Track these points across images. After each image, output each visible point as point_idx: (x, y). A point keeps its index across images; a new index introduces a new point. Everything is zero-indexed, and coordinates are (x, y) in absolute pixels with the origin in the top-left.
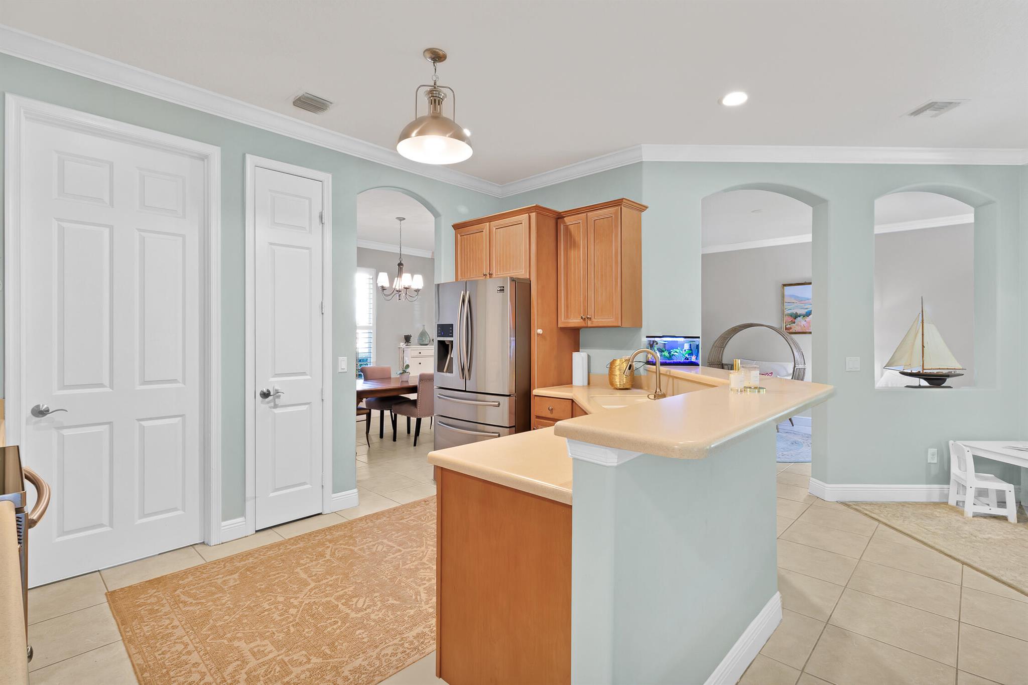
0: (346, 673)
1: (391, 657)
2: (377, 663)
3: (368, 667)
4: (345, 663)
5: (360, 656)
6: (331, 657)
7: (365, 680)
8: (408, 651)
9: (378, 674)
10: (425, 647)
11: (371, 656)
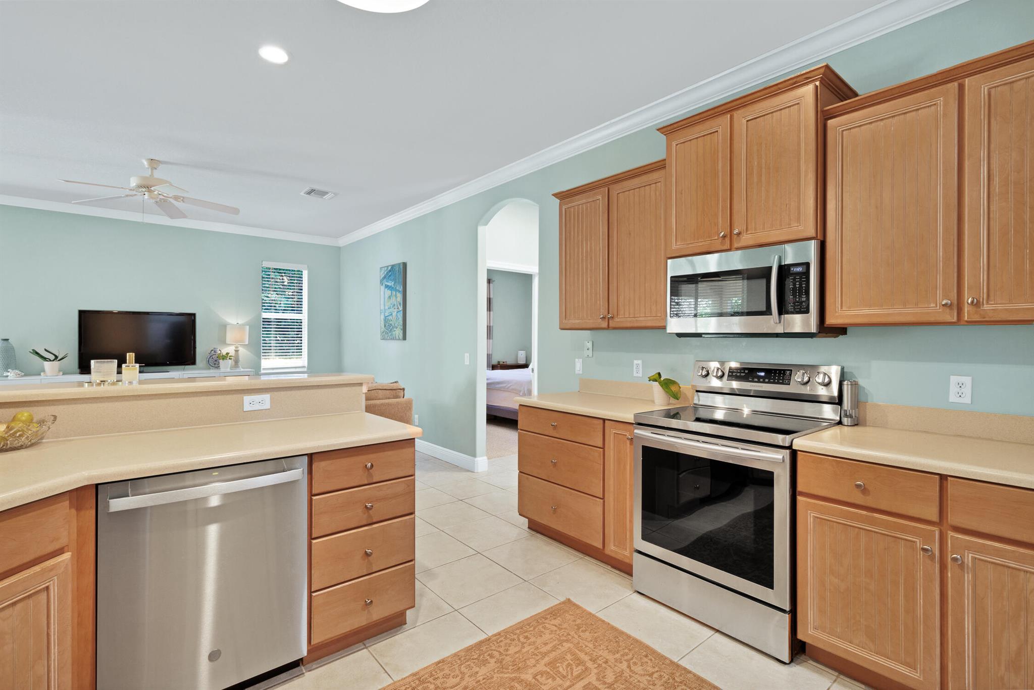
0: (493, 661)
1: (450, 674)
2: (463, 669)
3: (472, 665)
4: (496, 671)
5: (481, 678)
6: (513, 680)
7: (473, 653)
8: (431, 679)
9: (462, 657)
10: (412, 683)
11: (470, 676)
